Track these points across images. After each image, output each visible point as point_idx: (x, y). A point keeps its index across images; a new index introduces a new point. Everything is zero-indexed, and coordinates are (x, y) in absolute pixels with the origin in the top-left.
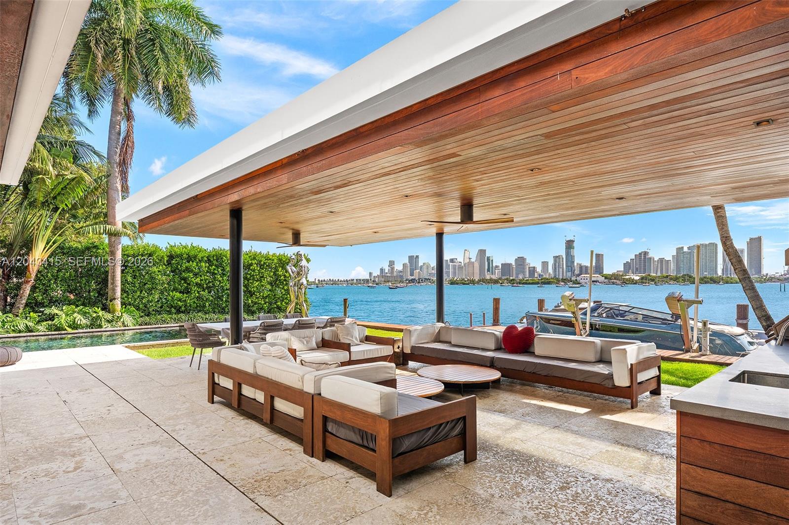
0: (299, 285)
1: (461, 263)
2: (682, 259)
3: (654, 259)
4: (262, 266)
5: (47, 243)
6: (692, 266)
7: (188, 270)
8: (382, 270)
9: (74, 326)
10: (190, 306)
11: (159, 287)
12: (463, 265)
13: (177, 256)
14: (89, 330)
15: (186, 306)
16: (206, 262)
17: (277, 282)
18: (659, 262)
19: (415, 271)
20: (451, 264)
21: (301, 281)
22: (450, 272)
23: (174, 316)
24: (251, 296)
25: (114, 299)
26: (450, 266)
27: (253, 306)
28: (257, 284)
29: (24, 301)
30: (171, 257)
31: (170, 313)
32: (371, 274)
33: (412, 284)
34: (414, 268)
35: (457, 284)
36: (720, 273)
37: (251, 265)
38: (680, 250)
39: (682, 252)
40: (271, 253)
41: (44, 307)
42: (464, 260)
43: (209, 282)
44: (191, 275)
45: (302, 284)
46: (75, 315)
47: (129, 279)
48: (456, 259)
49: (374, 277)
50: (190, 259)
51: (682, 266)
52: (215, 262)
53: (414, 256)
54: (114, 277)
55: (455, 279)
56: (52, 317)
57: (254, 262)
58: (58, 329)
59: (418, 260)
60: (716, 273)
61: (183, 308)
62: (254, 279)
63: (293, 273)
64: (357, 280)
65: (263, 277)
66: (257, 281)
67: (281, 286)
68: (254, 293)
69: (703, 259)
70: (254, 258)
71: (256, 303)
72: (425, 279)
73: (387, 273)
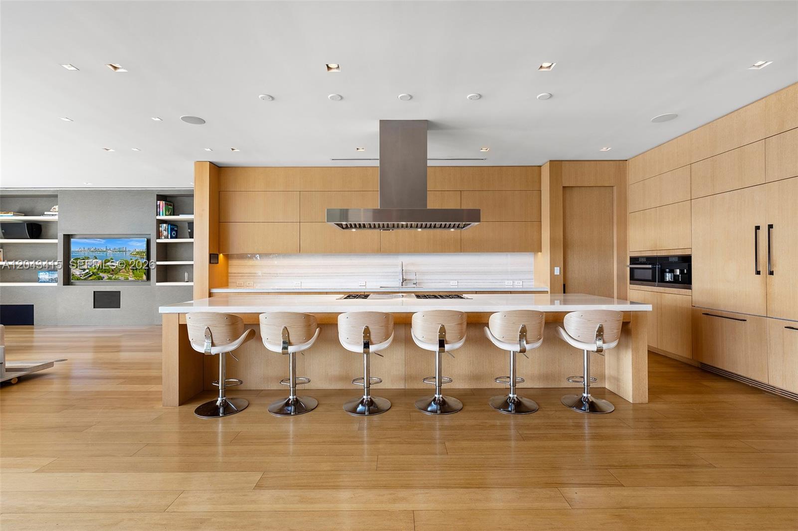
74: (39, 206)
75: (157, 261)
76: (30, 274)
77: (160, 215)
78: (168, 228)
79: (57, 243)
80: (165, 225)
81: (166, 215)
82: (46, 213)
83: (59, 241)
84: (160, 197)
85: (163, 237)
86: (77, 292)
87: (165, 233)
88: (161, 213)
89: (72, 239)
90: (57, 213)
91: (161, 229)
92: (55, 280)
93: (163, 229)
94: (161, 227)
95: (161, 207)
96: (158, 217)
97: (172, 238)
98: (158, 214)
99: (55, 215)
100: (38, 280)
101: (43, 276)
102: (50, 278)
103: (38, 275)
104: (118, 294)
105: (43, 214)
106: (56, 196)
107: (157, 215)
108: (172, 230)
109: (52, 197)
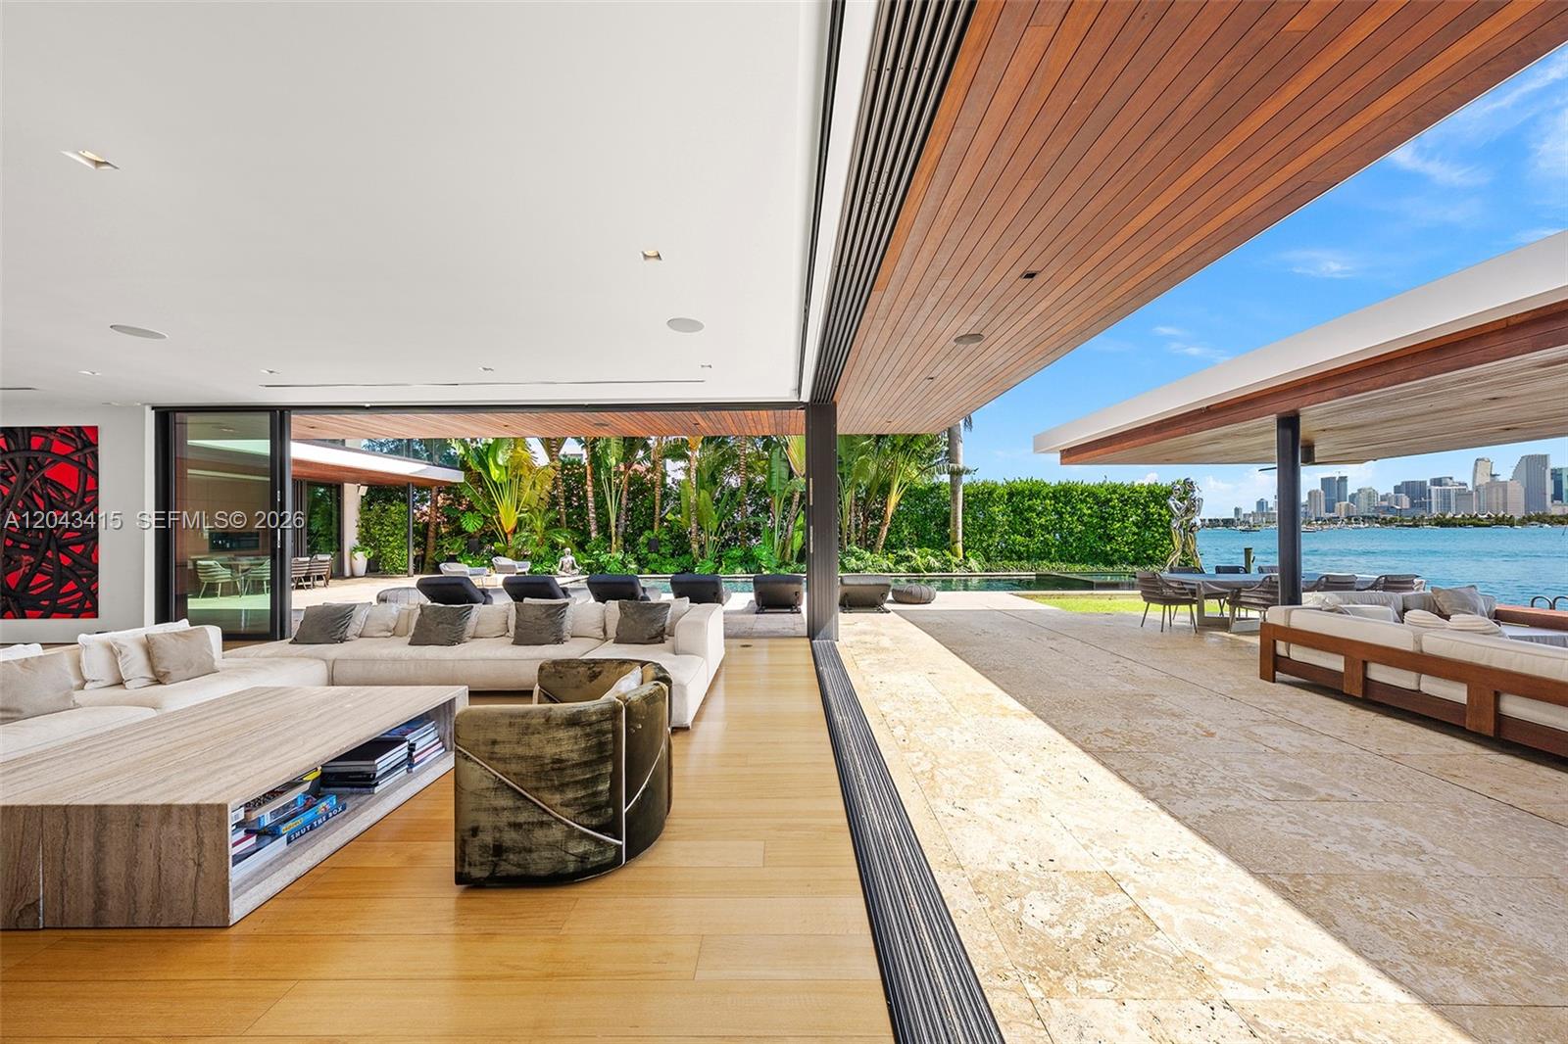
0: (1190, 529)
1: (1466, 484)
4: (1125, 502)
5: (899, 486)
7: (1031, 509)
8: (1261, 504)
9: (929, 569)
10: (1033, 551)
11: (999, 529)
12: (1470, 488)
13: (1018, 493)
14: (941, 574)
15: (1028, 551)
16: (1050, 499)
17: (1146, 523)
19: (1337, 505)
20: (1434, 488)
21: (1193, 521)
22: (1433, 504)
23: (1016, 563)
24: (1110, 541)
25: (957, 542)
26: (1433, 495)
27: (1112, 555)
28: (1118, 525)
29: (882, 543)
30: (1011, 495)
31: (1010, 559)
32: (1237, 510)
33: (1332, 526)
34: (1335, 497)
35: (1455, 525)
37: (1111, 500)
40: (1136, 484)
41: (896, 548)
42: (1474, 481)
43: (1056, 524)
44: (1034, 515)
45: (1195, 525)
46: (929, 557)
47: (970, 521)
48: (1451, 478)
49: (1245, 515)
50: (1033, 495)
52: (1062, 499)
53: (1334, 478)
54: (956, 518)
55: (1447, 517)
56: (908, 558)
57: (1114, 496)
58: (915, 570)
59: (1346, 486)
61: (1025, 555)
62: (1113, 520)
63: (1177, 509)
64: (1210, 520)
65: (1126, 516)
66: (1118, 521)
67: (1153, 528)
68: (1113, 538)
70: (1115, 492)
71: (1116, 551)
72: (1364, 517)
73: (1272, 509)
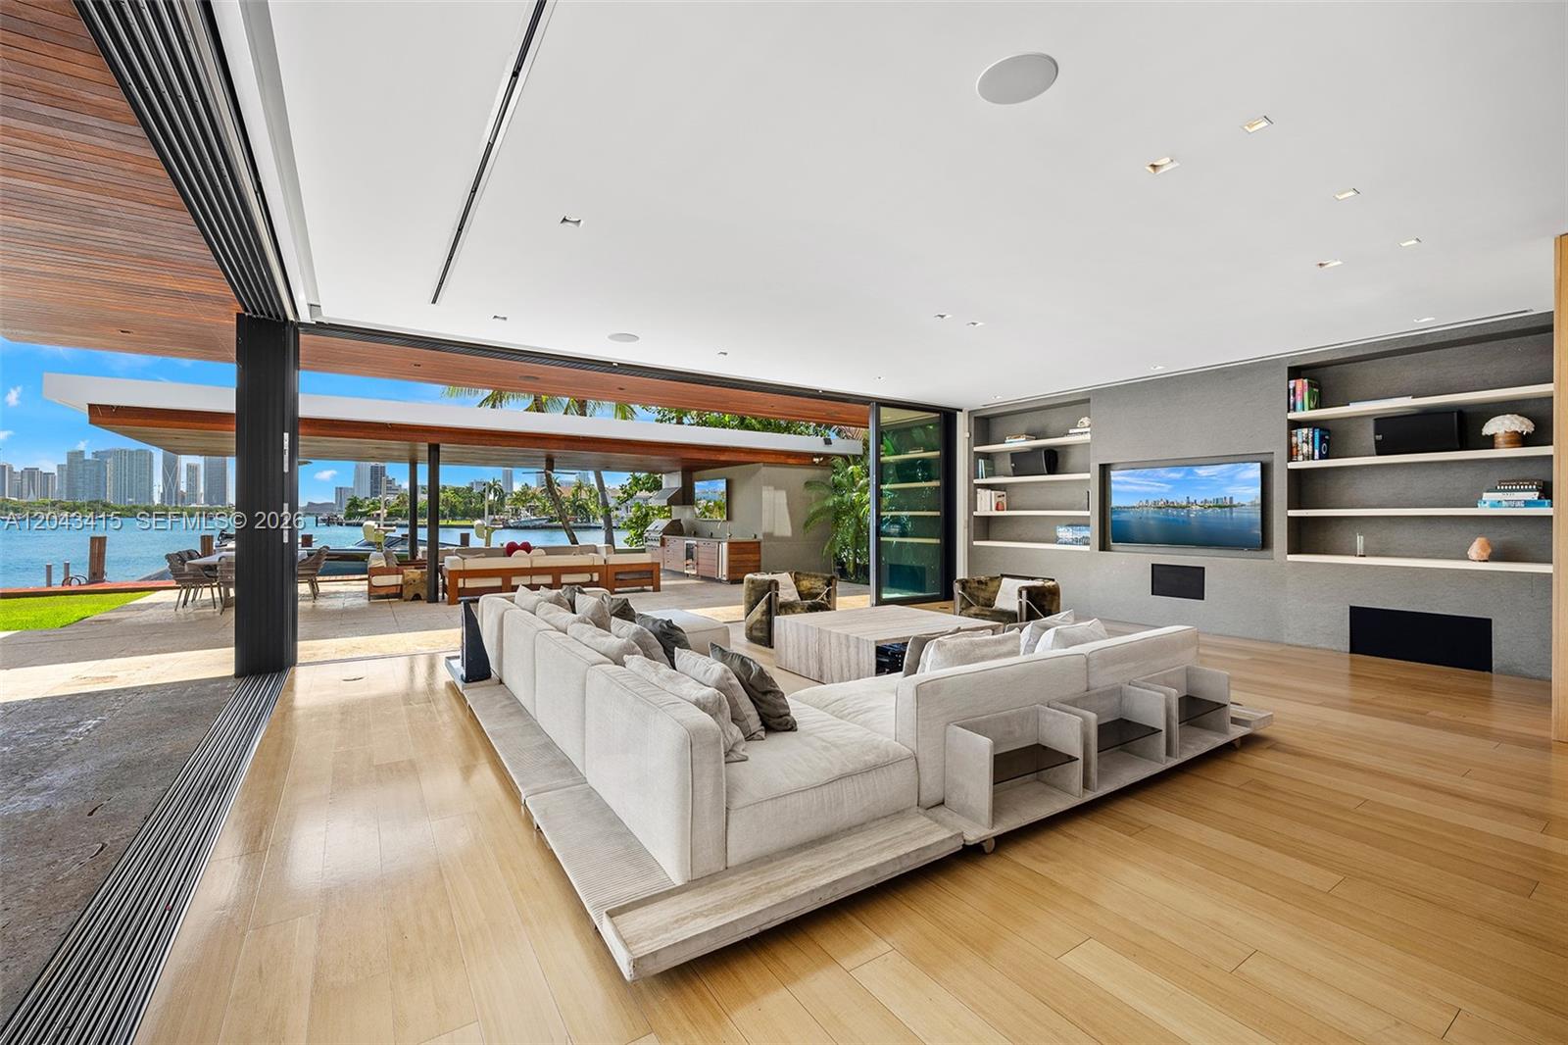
2: (81, 472)
3: (11, 469)
6: (102, 485)
18: (26, 475)
36: (157, 500)
38: (75, 457)
39: (81, 459)
51: (80, 484)
60: (151, 499)
69: (125, 475)
74: (1055, 420)
75: (1289, 509)
76: (1043, 531)
77: (1295, 410)
78: (1313, 438)
79: (1089, 480)
80: (1305, 431)
81: (1310, 409)
82: (1071, 431)
83: (1092, 477)
84: (1295, 372)
85: (1300, 458)
86: (1123, 563)
87: (1306, 449)
88: (1299, 406)
89: (1112, 473)
90: (1088, 430)
91: (1294, 439)
92: (1085, 541)
93: (1300, 440)
94: (1296, 436)
95: (1298, 392)
96: (1292, 416)
97: (1321, 457)
98: (1292, 408)
99: (1086, 433)
100: (1056, 540)
101: (1064, 534)
102: (1074, 537)
103: (1056, 532)
104: (1200, 572)
105: (1067, 434)
106: (1088, 401)
107: (1289, 411)
108: (1322, 439)
109: (1079, 404)
